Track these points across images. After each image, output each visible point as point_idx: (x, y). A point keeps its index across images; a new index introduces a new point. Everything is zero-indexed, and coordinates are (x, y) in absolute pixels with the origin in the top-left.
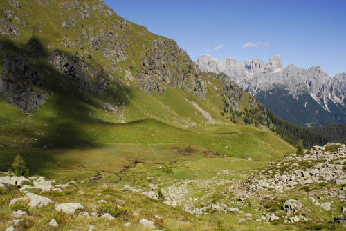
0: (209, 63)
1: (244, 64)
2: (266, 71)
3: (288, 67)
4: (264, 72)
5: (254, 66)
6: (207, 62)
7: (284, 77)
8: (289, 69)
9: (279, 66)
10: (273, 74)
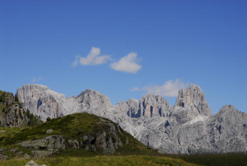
0: (40, 103)
1: (126, 108)
2: (171, 120)
3: (221, 112)
4: (167, 124)
5: (148, 112)
6: (36, 99)
7: (211, 133)
8: (224, 116)
9: (201, 109)
10: (188, 128)
